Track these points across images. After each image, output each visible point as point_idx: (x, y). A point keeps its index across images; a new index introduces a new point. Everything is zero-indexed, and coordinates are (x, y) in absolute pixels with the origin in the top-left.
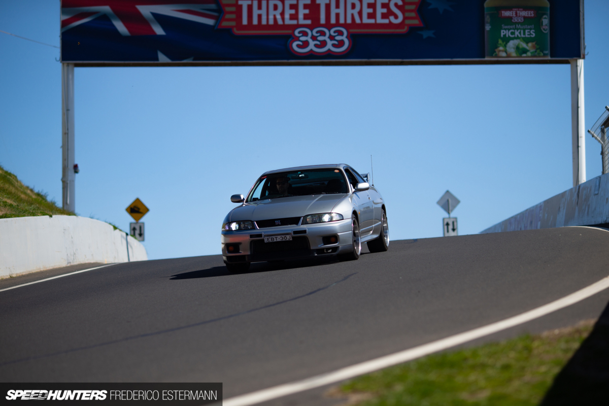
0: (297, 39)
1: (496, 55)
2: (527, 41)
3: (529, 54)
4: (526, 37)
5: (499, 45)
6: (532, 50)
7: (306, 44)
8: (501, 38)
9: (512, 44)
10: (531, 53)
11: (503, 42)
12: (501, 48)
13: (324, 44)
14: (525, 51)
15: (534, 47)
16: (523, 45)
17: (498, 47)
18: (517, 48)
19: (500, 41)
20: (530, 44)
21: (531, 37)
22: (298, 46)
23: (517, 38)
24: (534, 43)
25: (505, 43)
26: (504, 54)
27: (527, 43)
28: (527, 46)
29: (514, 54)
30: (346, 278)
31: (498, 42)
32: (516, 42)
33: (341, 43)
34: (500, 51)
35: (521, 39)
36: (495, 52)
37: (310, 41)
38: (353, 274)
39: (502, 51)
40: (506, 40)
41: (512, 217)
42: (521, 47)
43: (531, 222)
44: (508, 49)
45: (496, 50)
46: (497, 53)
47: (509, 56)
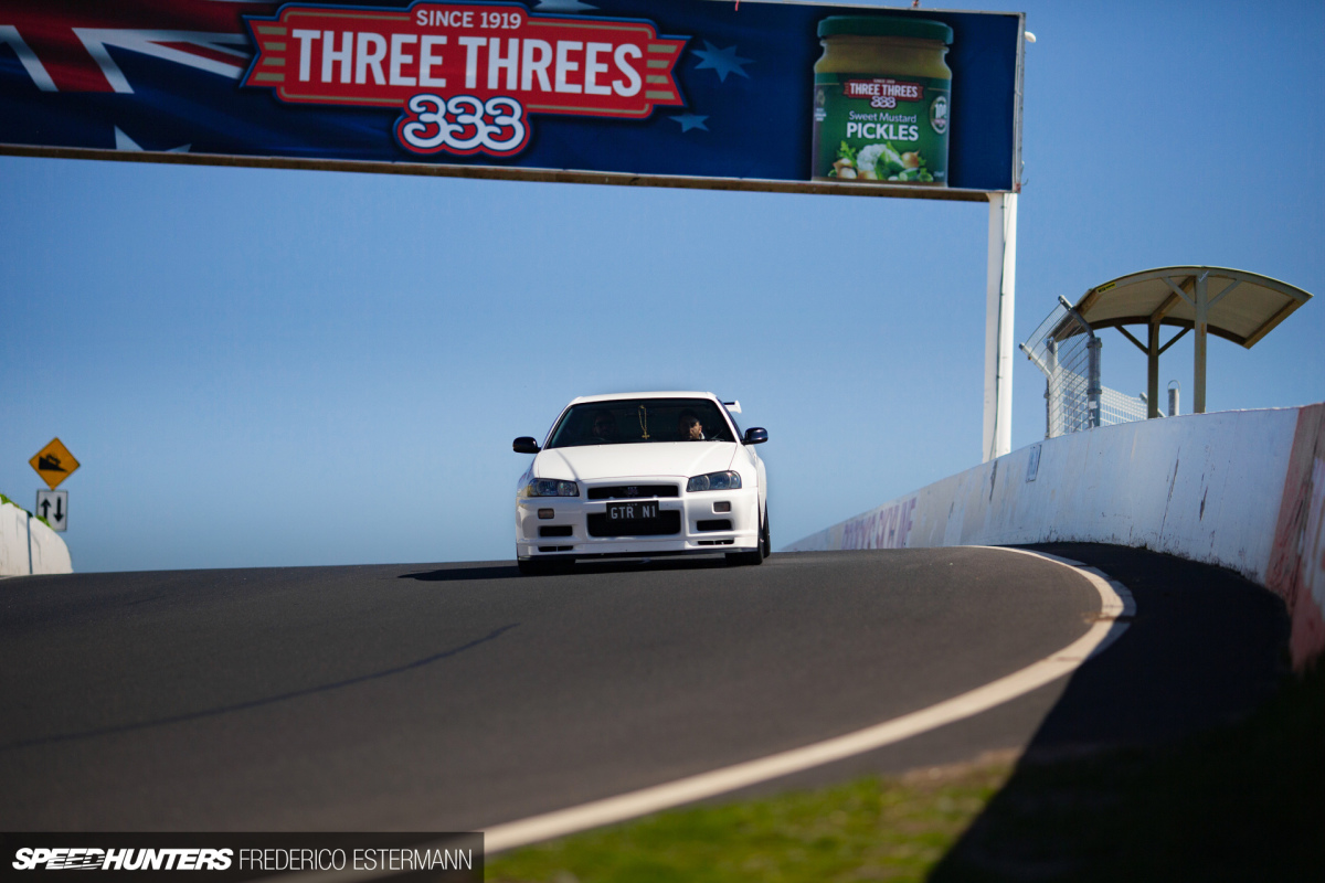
0: (415, 117)
1: (835, 174)
2: (901, 148)
3: (903, 176)
4: (898, 140)
5: (841, 155)
6: (911, 169)
7: (432, 130)
8: (847, 140)
9: (869, 153)
10: (908, 174)
11: (850, 147)
12: (846, 161)
13: (470, 131)
14: (895, 170)
15: (914, 161)
16: (892, 156)
17: (841, 158)
18: (880, 162)
19: (844, 146)
20: (907, 156)
21: (909, 140)
22: (416, 133)
23: (881, 141)
24: (915, 154)
25: (854, 150)
26: (851, 174)
27: (901, 153)
28: (901, 159)
29: (872, 176)
30: (494, 635)
31: (840, 147)
32: (878, 149)
33: (508, 132)
34: (843, 166)
35: (889, 143)
36: (833, 168)
37: (443, 123)
38: (510, 627)
39: (848, 167)
40: (858, 144)
42: (887, 160)
43: (892, 533)
44: (859, 162)
45: (835, 165)
46: (836, 170)
47: (860, 179)
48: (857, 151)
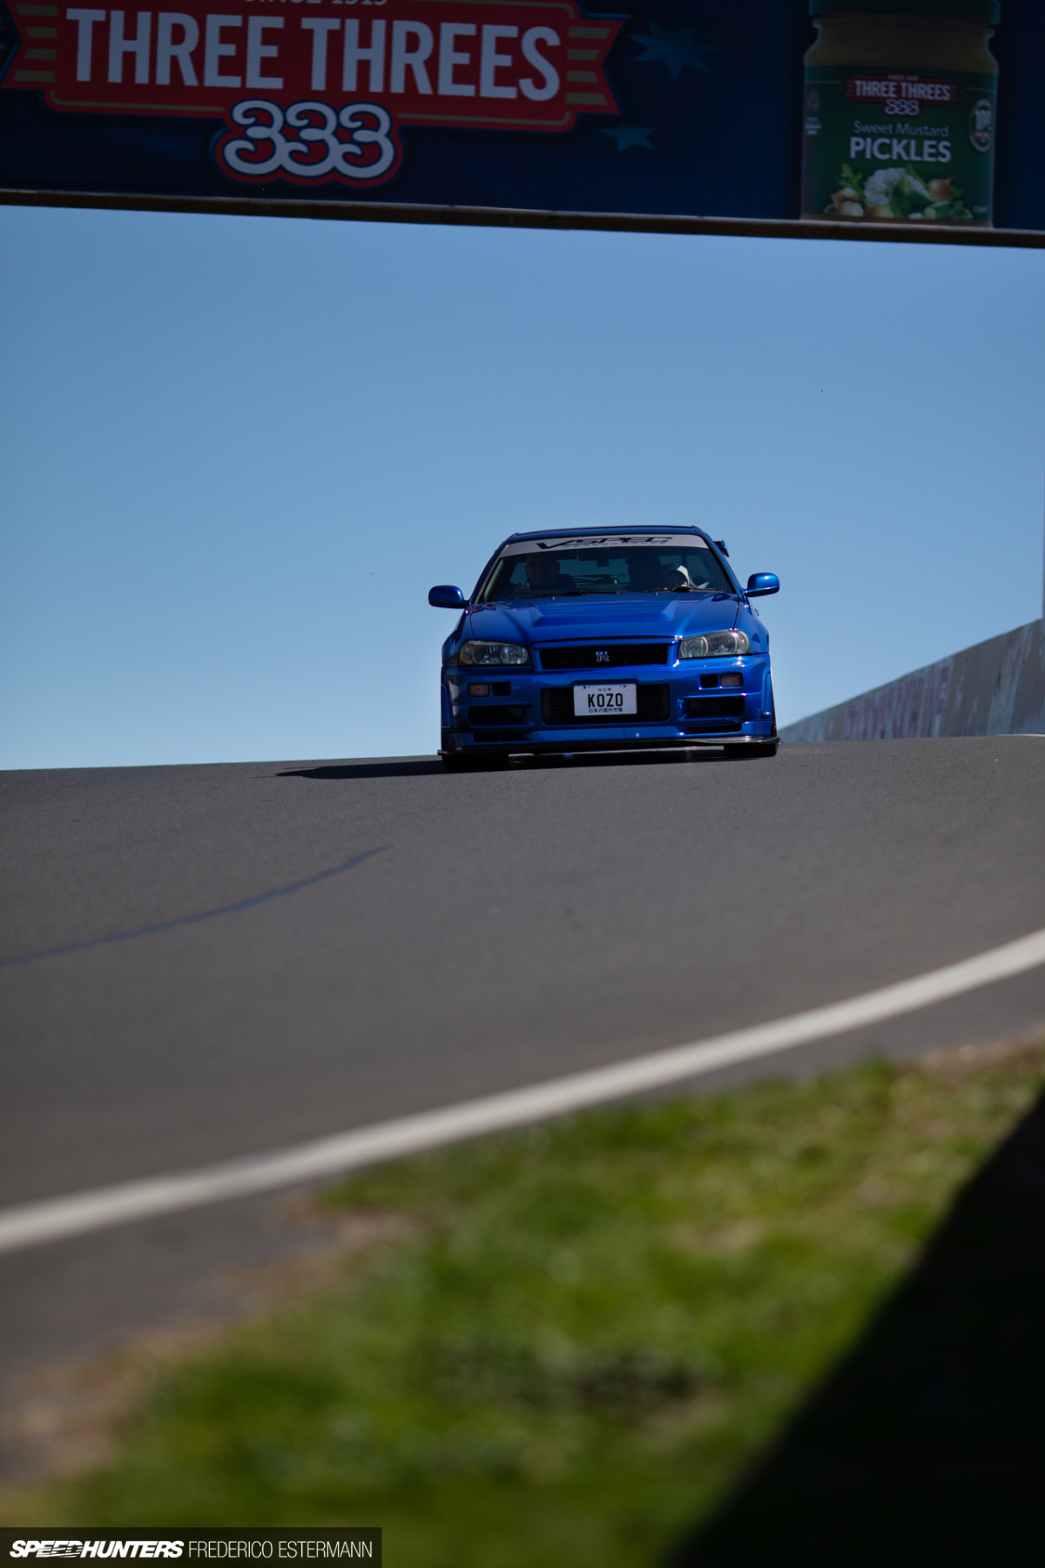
0: (240, 132)
1: (833, 210)
2: (925, 173)
3: (931, 213)
4: (923, 162)
5: (843, 183)
6: (941, 203)
7: (264, 149)
8: (851, 162)
9: (880, 179)
10: (937, 209)
11: (855, 172)
12: (849, 192)
13: (318, 151)
14: (919, 204)
15: (945, 192)
16: (916, 185)
17: (842, 188)
18: (897, 193)
19: (847, 171)
20: (935, 185)
21: (939, 162)
22: (241, 154)
23: (898, 163)
24: (947, 181)
25: (859, 176)
26: (857, 211)
27: (927, 180)
28: (927, 188)
29: (886, 212)
30: (353, 861)
31: (841, 171)
32: (893, 174)
33: (371, 153)
34: (845, 199)
35: (910, 166)
36: (831, 202)
37: (279, 140)
38: (375, 852)
39: (852, 200)
40: (866, 168)
41: (859, 698)
42: (907, 190)
43: (915, 716)
44: (868, 194)
45: (834, 197)
46: (836, 205)
47: (869, 215)
48: (865, 179)
